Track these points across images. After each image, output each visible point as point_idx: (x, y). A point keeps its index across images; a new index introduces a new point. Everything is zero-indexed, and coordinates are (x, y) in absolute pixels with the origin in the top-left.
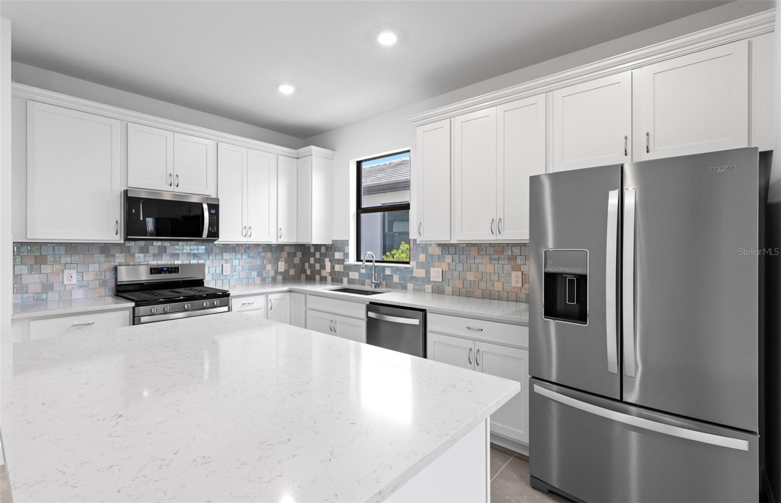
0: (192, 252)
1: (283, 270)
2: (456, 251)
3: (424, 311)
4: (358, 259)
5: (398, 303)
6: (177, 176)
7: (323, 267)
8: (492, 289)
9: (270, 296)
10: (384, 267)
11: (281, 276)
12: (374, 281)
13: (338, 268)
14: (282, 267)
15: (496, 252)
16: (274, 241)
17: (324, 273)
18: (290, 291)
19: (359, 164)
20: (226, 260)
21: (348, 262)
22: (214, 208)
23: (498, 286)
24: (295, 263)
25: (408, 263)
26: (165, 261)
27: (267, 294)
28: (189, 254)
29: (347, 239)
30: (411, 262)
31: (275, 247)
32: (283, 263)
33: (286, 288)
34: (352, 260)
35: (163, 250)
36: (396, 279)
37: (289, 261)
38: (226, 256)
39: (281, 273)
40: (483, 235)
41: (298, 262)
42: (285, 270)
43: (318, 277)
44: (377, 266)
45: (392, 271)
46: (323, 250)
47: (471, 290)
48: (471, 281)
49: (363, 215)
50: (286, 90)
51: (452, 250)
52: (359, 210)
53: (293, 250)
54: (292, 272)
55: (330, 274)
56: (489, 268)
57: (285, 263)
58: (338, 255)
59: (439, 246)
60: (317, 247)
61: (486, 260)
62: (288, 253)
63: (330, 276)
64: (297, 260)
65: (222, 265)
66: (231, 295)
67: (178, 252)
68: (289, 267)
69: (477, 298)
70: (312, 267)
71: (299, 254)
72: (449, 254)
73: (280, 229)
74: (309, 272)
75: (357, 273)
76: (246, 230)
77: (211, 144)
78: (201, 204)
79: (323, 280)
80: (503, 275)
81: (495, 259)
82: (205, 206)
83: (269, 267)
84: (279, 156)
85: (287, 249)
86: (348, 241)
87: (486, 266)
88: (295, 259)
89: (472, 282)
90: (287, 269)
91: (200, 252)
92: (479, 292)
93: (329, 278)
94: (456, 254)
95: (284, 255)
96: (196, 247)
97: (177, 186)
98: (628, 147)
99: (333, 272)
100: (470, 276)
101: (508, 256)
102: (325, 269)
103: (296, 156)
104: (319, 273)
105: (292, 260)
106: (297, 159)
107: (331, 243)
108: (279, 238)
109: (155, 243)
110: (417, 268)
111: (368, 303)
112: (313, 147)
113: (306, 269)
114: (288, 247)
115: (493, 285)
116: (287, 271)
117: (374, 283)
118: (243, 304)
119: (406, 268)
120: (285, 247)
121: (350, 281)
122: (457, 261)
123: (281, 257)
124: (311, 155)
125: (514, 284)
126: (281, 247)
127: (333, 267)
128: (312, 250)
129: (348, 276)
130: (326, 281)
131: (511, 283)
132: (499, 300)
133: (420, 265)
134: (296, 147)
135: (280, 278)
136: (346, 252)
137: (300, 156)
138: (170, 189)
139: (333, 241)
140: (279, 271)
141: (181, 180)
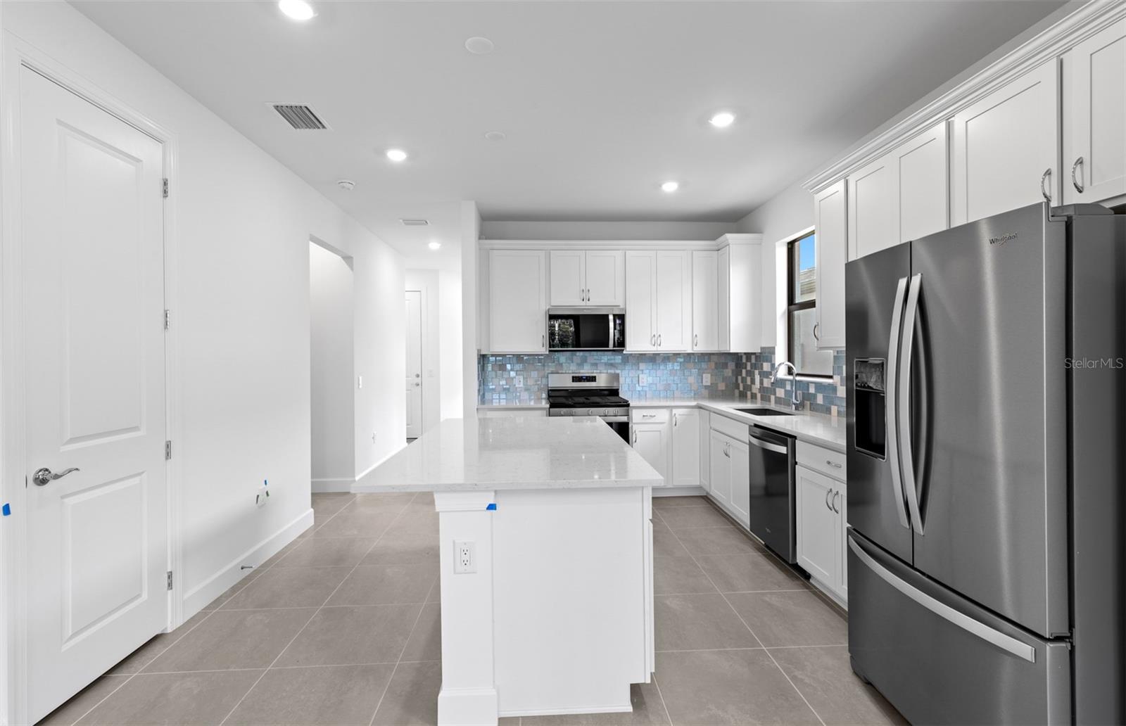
0: (609, 362)
1: (709, 384)
3: (794, 438)
6: (589, 291)
7: (753, 382)
9: (675, 411)
10: (808, 383)
11: (708, 391)
12: (794, 401)
13: (767, 383)
14: (707, 379)
16: (701, 348)
17: (754, 389)
18: (700, 407)
19: (791, 246)
20: (641, 370)
21: (778, 375)
22: (621, 318)
24: (726, 375)
25: (831, 377)
26: (586, 371)
27: (670, 408)
28: (606, 364)
29: (773, 346)
30: (835, 377)
31: (698, 356)
32: (709, 375)
33: (694, 403)
34: (782, 373)
35: (584, 361)
36: (820, 399)
37: (717, 373)
38: (642, 366)
39: (707, 387)
41: (730, 374)
42: (712, 384)
43: (748, 392)
45: (816, 388)
46: (753, 359)
49: (795, 313)
50: (670, 187)
52: (793, 307)
53: (723, 360)
54: (722, 386)
55: (760, 389)
57: (712, 375)
58: (766, 367)
60: (748, 355)
62: (716, 364)
63: (759, 392)
64: (728, 373)
66: (631, 405)
67: (597, 362)
68: (718, 380)
70: (744, 380)
71: (731, 365)
73: (696, 336)
74: (741, 389)
75: (783, 390)
76: (656, 339)
77: (620, 254)
78: (607, 316)
82: (611, 318)
83: (691, 379)
84: (694, 252)
85: (714, 358)
86: (774, 348)
88: (725, 370)
90: (714, 382)
91: (617, 361)
93: (759, 396)
95: (711, 365)
96: (613, 357)
97: (589, 300)
99: (762, 389)
102: (754, 384)
103: (717, 248)
104: (750, 388)
105: (721, 372)
106: (719, 250)
107: (759, 351)
108: (695, 347)
109: (578, 353)
110: (841, 385)
111: (753, 424)
112: (729, 235)
113: (739, 384)
114: (716, 357)
116: (715, 385)
117: (794, 404)
118: (644, 416)
120: (712, 356)
121: (777, 401)
124: (728, 245)
126: (710, 355)
127: (761, 382)
128: (744, 360)
129: (775, 394)
134: (714, 239)
135: (705, 392)
136: (773, 362)
137: (720, 247)
138: (583, 303)
139: (762, 348)
140: (704, 384)
141: (591, 295)
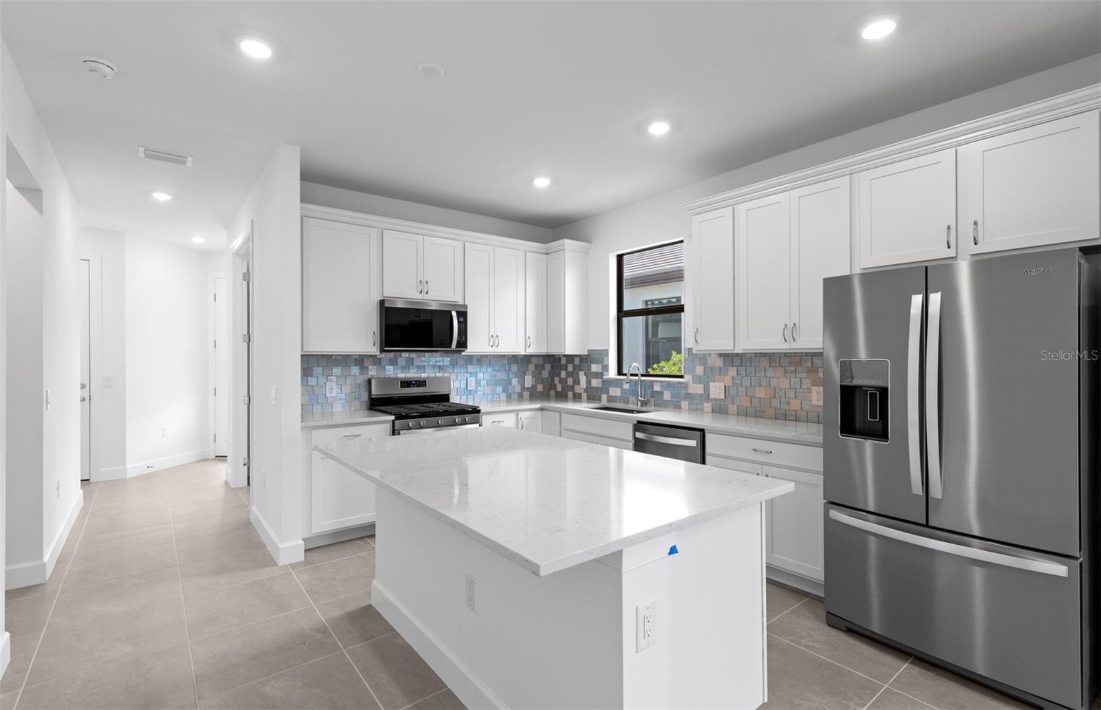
0: (437, 364)
1: (530, 386)
2: (742, 363)
3: (702, 431)
4: (620, 372)
5: (671, 422)
6: (427, 282)
7: (577, 382)
8: (787, 408)
9: (521, 415)
10: (652, 382)
11: (528, 393)
12: (640, 398)
13: (595, 383)
14: (529, 381)
15: (791, 363)
16: (521, 351)
17: (577, 389)
18: (542, 409)
19: (620, 258)
20: (470, 373)
21: (608, 375)
22: (463, 315)
23: (795, 405)
24: (543, 377)
25: (682, 377)
26: (412, 374)
27: (517, 412)
28: (434, 366)
30: (686, 376)
31: (521, 358)
32: (530, 377)
33: (538, 406)
34: (612, 373)
35: (410, 362)
36: (667, 396)
37: (537, 374)
38: (471, 369)
39: (528, 389)
40: (775, 343)
41: (547, 376)
42: (532, 386)
43: (570, 394)
44: (643, 381)
45: (661, 386)
46: (577, 361)
47: (760, 409)
48: (760, 398)
49: (625, 320)
50: (542, 183)
51: (737, 361)
52: (620, 314)
53: (541, 362)
54: (540, 388)
55: (586, 390)
56: (783, 383)
57: (533, 377)
58: (595, 368)
59: (720, 356)
60: (570, 358)
61: (780, 372)
62: (536, 365)
63: (585, 392)
64: (545, 374)
65: (467, 379)
66: (482, 411)
67: (425, 364)
68: (537, 382)
69: (769, 418)
70: (563, 381)
71: (548, 367)
72: (733, 366)
73: (529, 337)
74: (559, 388)
75: (619, 389)
76: (494, 339)
77: (459, 245)
78: (450, 312)
79: (577, 398)
80: (801, 390)
81: (791, 372)
82: (454, 314)
83: (515, 382)
84: (527, 253)
85: (534, 360)
86: (607, 350)
87: (780, 381)
88: (543, 372)
89: (762, 400)
90: (534, 384)
91: (445, 364)
92: (772, 412)
93: (584, 396)
94: (741, 366)
95: (532, 367)
96: (441, 359)
97: (427, 293)
98: (951, 239)
99: (589, 388)
100: (760, 393)
101: (807, 367)
102: (579, 384)
103: (545, 251)
104: (572, 389)
105: (540, 373)
106: (547, 254)
107: (587, 354)
108: (527, 348)
109: (403, 354)
110: (693, 383)
111: (636, 422)
112: (566, 241)
113: (556, 385)
114: (536, 358)
115: (789, 403)
116: (534, 387)
117: (640, 401)
118: (493, 422)
119: (679, 383)
120: (532, 358)
121: (610, 399)
122: (744, 373)
123: (528, 370)
124: (564, 250)
125: (815, 402)
126: (527, 359)
127: (589, 382)
128: (563, 361)
129: (607, 392)
130: (581, 398)
131: (811, 401)
132: (796, 421)
133: (698, 379)
134: (545, 242)
135: (526, 394)
136: (605, 364)
137: (550, 251)
138: (421, 297)
139: (588, 351)
140: (526, 386)
141: (431, 287)
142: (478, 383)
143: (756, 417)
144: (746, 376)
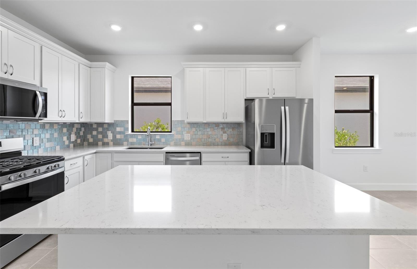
0: (8, 129)
1: (74, 140)
2: (197, 126)
3: (200, 153)
4: (133, 131)
6: (11, 66)
7: (105, 137)
8: (214, 141)
9: (86, 157)
10: (155, 135)
11: (73, 144)
13: (118, 136)
14: (73, 137)
15: (216, 126)
16: (77, 120)
17: (106, 140)
19: (133, 78)
20: (36, 134)
21: (128, 133)
22: (45, 95)
23: (217, 140)
24: (81, 135)
25: (170, 132)
27: (84, 156)
28: (5, 131)
29: (128, 120)
30: (172, 132)
31: (69, 124)
34: (130, 131)
36: (163, 140)
37: (77, 134)
38: (36, 132)
39: (73, 142)
40: (219, 119)
42: (75, 140)
43: (100, 143)
44: (152, 134)
45: (160, 137)
46: (106, 126)
47: (205, 142)
49: (135, 107)
51: (195, 126)
52: (133, 104)
53: (79, 126)
54: (79, 141)
55: (112, 140)
57: (75, 135)
58: (118, 129)
59: (188, 124)
60: (100, 124)
61: (211, 129)
62: (77, 128)
63: (111, 142)
64: (82, 133)
65: (33, 138)
66: (65, 159)
68: (77, 138)
69: (208, 145)
70: (95, 137)
71: (83, 129)
72: (194, 127)
73: (81, 112)
74: (91, 140)
75: (135, 139)
76: (62, 113)
77: (37, 46)
78: (35, 92)
79: (105, 144)
80: (219, 135)
81: (216, 129)
83: (65, 138)
84: (80, 64)
85: (76, 126)
87: (212, 132)
88: (81, 132)
89: (205, 139)
90: (76, 139)
93: (111, 143)
94: (197, 127)
95: (74, 130)
97: (11, 75)
98: (269, 92)
99: (114, 139)
100: (204, 137)
101: (221, 128)
102: (107, 138)
103: (89, 66)
104: (102, 140)
105: (79, 133)
106: (90, 68)
107: (113, 122)
108: (80, 118)
110: (176, 134)
111: (165, 153)
112: (107, 64)
113: (89, 139)
115: (215, 140)
116: (76, 140)
117: (150, 143)
118: (71, 164)
119: (169, 134)
120: (75, 124)
121: (132, 143)
122: (198, 130)
123: (72, 131)
124: (105, 68)
125: (224, 139)
126: (72, 125)
127: (114, 136)
128: (95, 126)
129: (127, 141)
130: (108, 145)
131: (223, 138)
132: (217, 145)
133: (178, 133)
136: (126, 127)
138: (5, 76)
140: (71, 141)
141: (15, 70)
142: (41, 141)
143: (203, 145)
144: (199, 131)
